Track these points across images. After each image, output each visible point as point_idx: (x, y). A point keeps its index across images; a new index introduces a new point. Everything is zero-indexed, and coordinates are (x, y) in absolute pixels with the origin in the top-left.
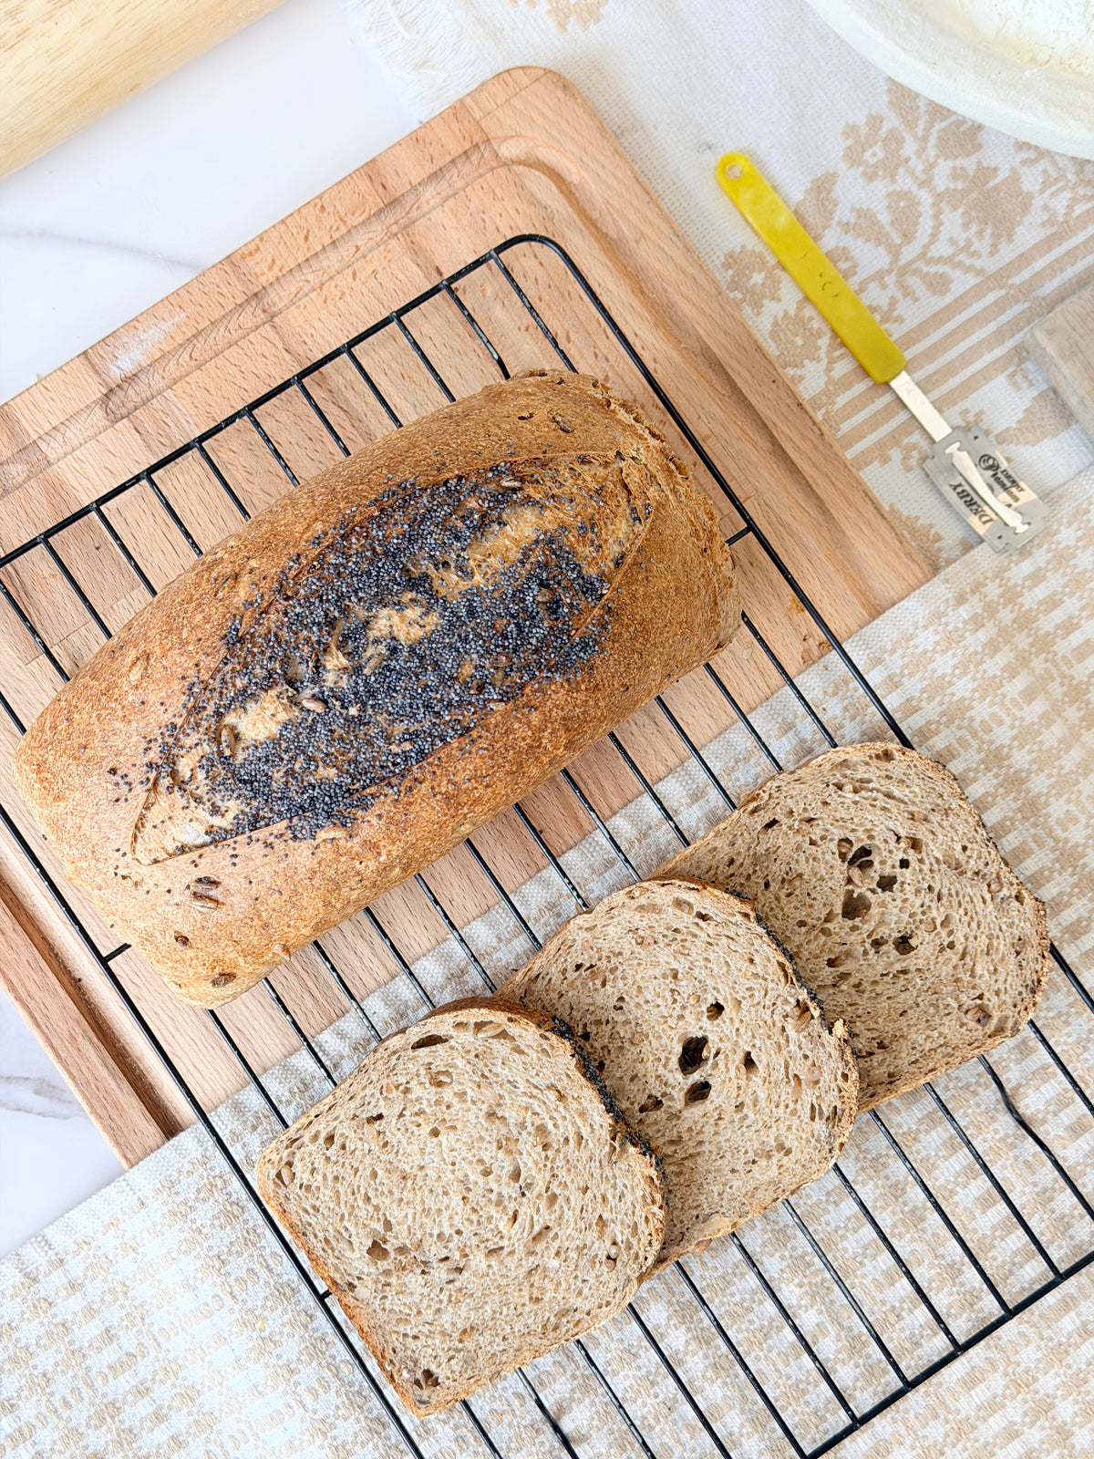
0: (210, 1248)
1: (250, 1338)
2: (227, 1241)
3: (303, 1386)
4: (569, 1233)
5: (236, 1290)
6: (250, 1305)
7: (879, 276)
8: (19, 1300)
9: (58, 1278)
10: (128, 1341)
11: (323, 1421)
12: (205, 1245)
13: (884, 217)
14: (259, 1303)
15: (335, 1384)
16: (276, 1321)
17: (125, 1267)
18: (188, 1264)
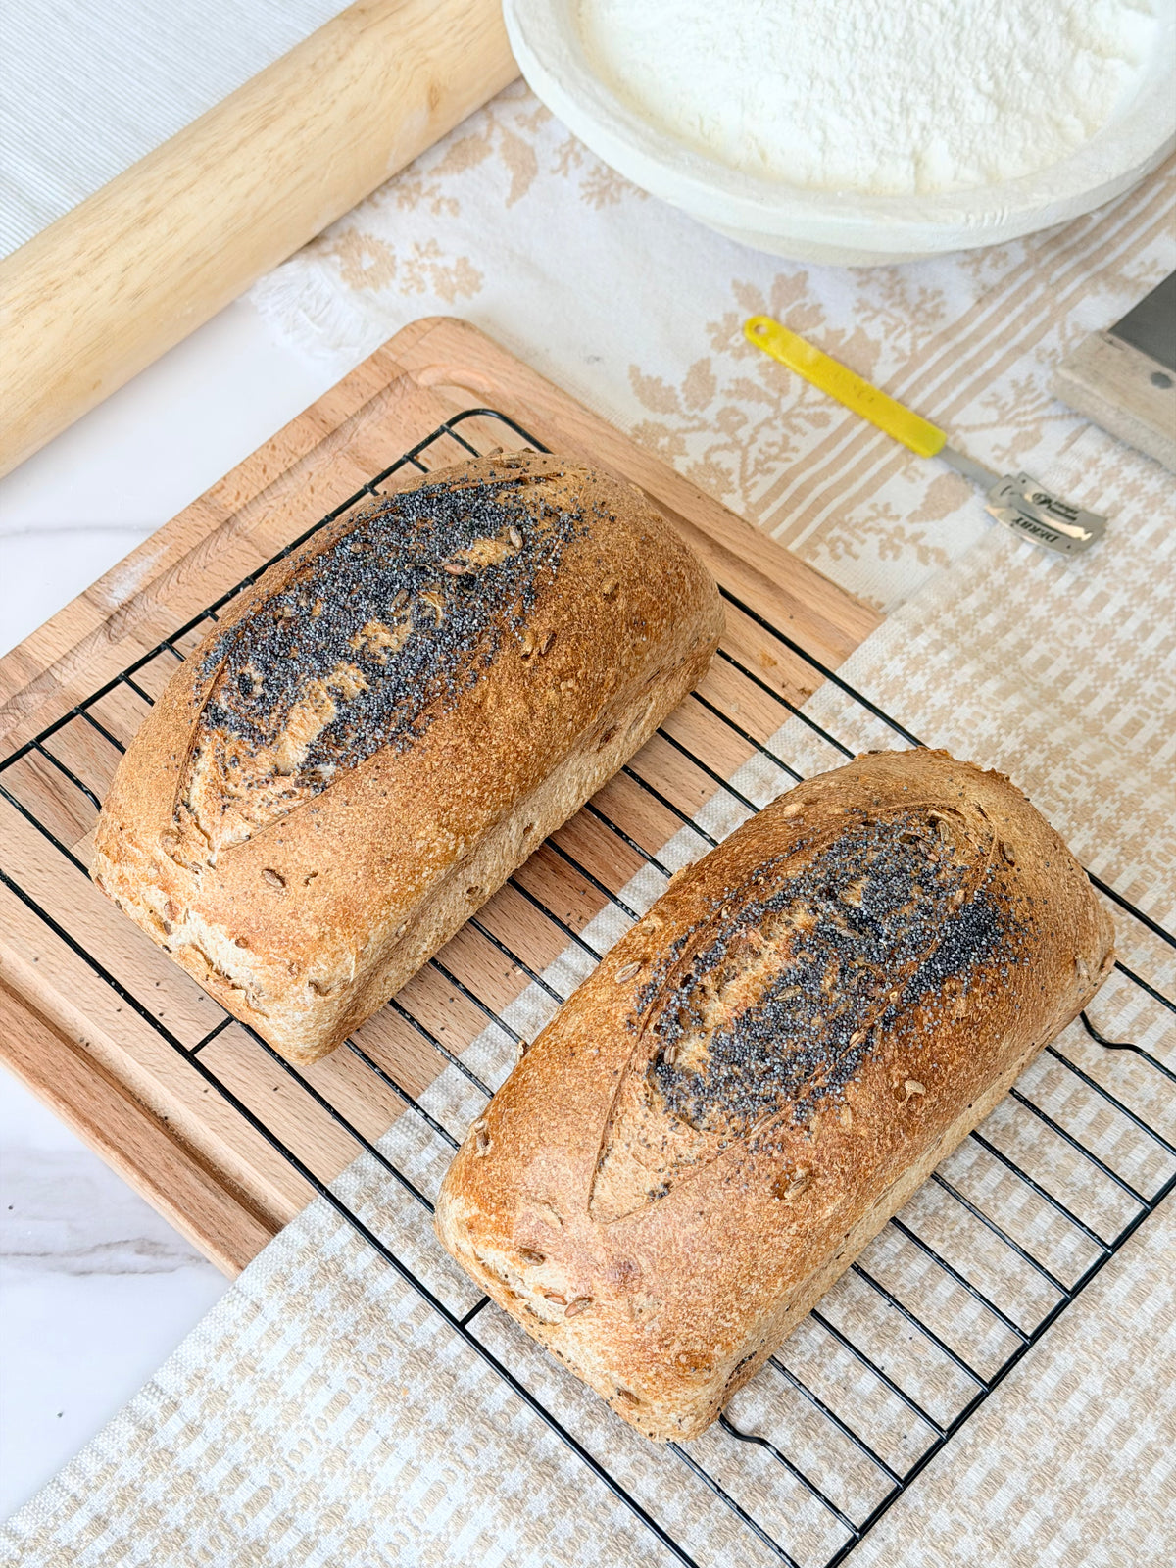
0: (335, 1331)
1: (394, 1411)
2: (351, 1321)
3: (460, 1445)
5: (371, 1366)
6: (388, 1378)
8: (138, 1455)
9: (175, 1424)
10: (260, 1475)
11: (489, 1476)
12: (330, 1329)
14: (397, 1374)
15: (493, 1436)
16: (418, 1388)
17: (243, 1393)
18: (315, 1355)
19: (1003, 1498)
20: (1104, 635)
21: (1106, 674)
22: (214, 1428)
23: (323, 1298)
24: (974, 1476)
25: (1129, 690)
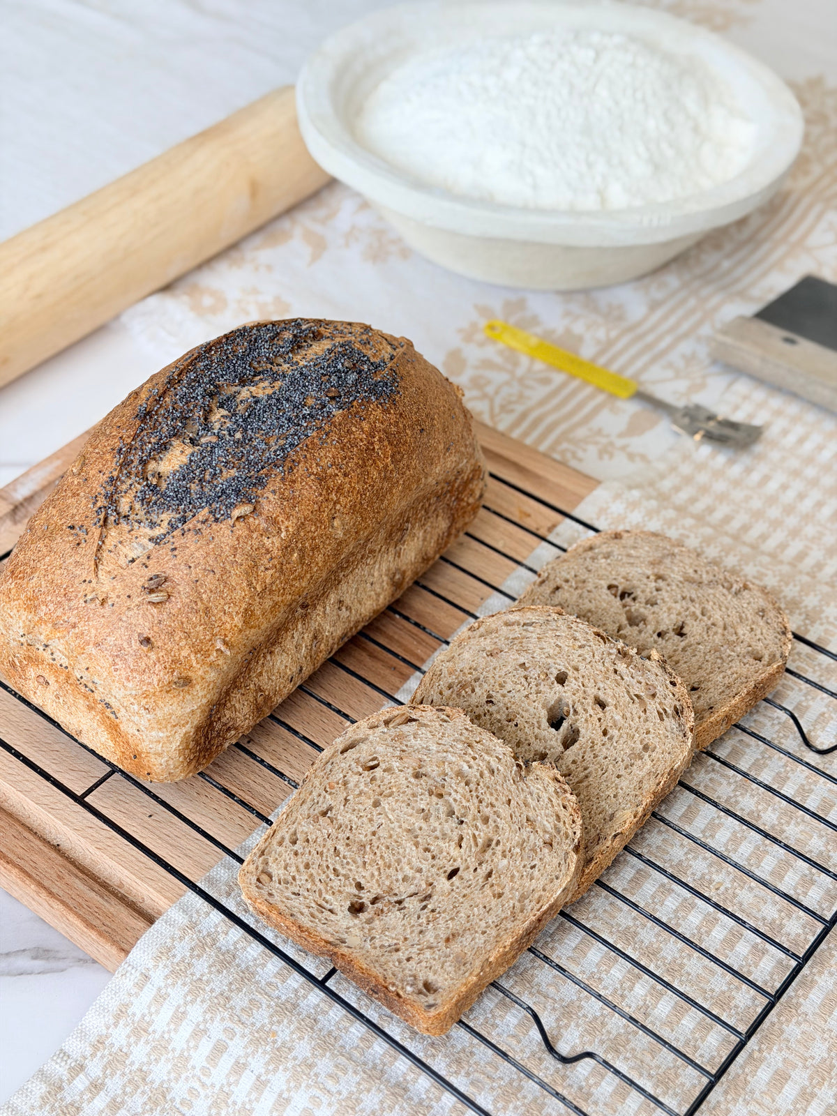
0: (212, 991)
1: (265, 1052)
2: (226, 982)
3: (323, 1075)
4: (509, 836)
5: (244, 1017)
6: (258, 1025)
7: (507, 383)
8: (48, 1107)
9: (81, 1083)
11: (349, 1098)
12: (208, 989)
13: (498, 360)
14: (266, 1021)
15: (351, 1066)
16: (285, 1032)
17: (139, 1053)
18: (196, 1012)
19: (790, 1091)
20: (772, 500)
21: (776, 524)
22: (115, 1085)
23: (201, 966)
24: (763, 1075)
25: (795, 533)
